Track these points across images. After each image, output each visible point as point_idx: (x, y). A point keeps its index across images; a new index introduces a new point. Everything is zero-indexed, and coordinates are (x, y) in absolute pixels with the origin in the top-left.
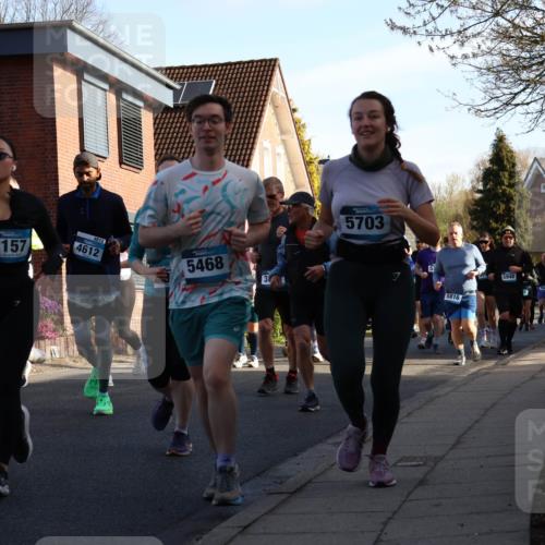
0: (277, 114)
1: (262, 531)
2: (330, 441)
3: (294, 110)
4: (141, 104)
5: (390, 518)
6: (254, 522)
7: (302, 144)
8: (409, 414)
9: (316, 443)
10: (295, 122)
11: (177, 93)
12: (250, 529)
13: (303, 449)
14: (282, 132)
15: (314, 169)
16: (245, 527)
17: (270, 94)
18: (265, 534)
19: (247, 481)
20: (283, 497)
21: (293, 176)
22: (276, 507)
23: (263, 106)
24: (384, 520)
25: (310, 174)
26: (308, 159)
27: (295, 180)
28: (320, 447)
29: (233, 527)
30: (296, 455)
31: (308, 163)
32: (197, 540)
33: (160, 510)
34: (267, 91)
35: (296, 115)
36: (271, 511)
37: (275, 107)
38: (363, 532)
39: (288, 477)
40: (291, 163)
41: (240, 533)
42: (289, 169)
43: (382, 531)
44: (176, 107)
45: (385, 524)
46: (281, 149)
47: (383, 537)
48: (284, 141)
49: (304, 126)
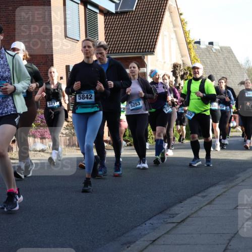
0: (171, 16)
1: (163, 243)
2: (199, 195)
3: (181, 14)
4: (97, 11)
5: (233, 237)
6: (158, 238)
7: (185, 32)
8: (243, 181)
9: (192, 196)
10: (182, 21)
11: (117, 5)
12: (156, 242)
13: (185, 199)
14: (174, 26)
15: (192, 46)
16: (154, 241)
17: (168, 5)
18: (164, 244)
19: (155, 216)
20: (174, 225)
21: (180, 50)
22: (170, 230)
23: (164, 12)
24: (229, 238)
25: (189, 49)
26: (188, 41)
27: (181, 52)
28: (194, 198)
29: (147, 241)
30: (181, 202)
31: (188, 43)
32: (128, 247)
33: (108, 231)
34: (166, 3)
35: (182, 17)
36: (167, 233)
37: (171, 12)
38: (218, 244)
39: (177, 214)
40: (179, 44)
41: (151, 244)
42: (178, 47)
43: (228, 244)
44: (117, 13)
45: (230, 240)
46: (173, 36)
47: (229, 247)
48: (175, 31)
49: (186, 23)
